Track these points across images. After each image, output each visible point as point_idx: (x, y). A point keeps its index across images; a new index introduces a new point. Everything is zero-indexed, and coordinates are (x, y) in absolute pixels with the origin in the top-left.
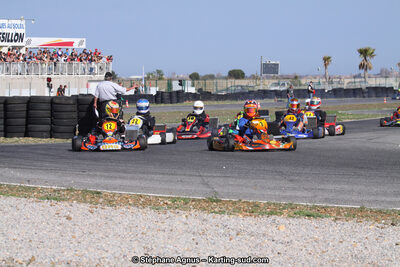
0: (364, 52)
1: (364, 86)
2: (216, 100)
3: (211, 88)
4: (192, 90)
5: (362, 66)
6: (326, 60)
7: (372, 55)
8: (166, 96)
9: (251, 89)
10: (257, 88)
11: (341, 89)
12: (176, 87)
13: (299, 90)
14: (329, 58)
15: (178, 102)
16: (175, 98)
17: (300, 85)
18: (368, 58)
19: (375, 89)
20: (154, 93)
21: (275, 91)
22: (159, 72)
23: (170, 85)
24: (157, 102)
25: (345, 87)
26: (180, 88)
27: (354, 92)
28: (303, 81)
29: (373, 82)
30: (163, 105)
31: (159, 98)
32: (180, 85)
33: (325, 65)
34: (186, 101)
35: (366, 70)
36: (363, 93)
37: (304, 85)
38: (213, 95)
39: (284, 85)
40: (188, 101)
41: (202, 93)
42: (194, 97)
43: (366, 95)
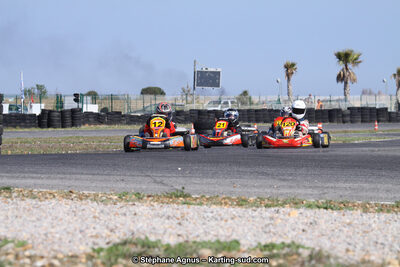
0: (344, 57)
1: (344, 106)
2: (128, 123)
3: (117, 107)
4: (94, 108)
5: (340, 78)
6: (289, 68)
7: (356, 62)
8: (56, 117)
9: (178, 109)
10: (188, 108)
12: (69, 104)
13: (249, 111)
14: (293, 65)
15: (73, 125)
16: (69, 120)
17: (251, 103)
18: (350, 66)
19: (362, 110)
20: (38, 113)
21: (214, 112)
22: (39, 87)
23: (59, 100)
24: (41, 125)
25: (316, 106)
26: (75, 105)
27: (330, 115)
28: (255, 99)
29: (356, 102)
30: (50, 129)
31: (45, 120)
32: (76, 100)
33: (288, 76)
34: (84, 124)
35: (346, 83)
36: (344, 116)
37: (257, 104)
38: (124, 116)
39: (226, 103)
40: (87, 125)
41: (108, 113)
42: (97, 119)
43: (348, 119)
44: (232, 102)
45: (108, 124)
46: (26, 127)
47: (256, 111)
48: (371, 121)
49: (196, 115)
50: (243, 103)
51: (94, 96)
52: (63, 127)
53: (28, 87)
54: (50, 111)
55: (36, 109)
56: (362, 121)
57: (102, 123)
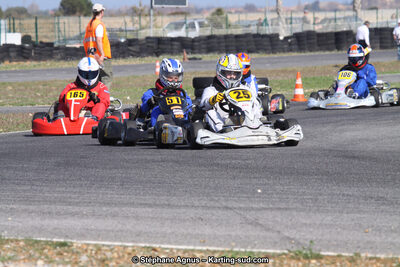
2: (64, 58)
9: (130, 36)
10: (143, 35)
13: (226, 37)
17: (229, 26)
21: (179, 39)
28: (233, 18)
37: (236, 27)
38: (57, 48)
39: (192, 26)
40: (7, 63)
41: (35, 45)
44: (201, 25)
45: (36, 59)
47: (237, 36)
49: (155, 45)
50: (217, 26)
56: (382, 47)
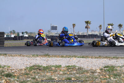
0: (87, 22)
1: (87, 34)
3: (32, 35)
4: (27, 36)
5: (86, 27)
6: (74, 25)
7: (90, 23)
8: (18, 38)
11: (79, 35)
12: (21, 35)
14: (75, 24)
15: (22, 40)
16: (21, 38)
18: (88, 24)
19: (91, 35)
20: (13, 37)
22: (14, 31)
23: (18, 34)
24: (14, 40)
26: (22, 35)
27: (84, 36)
29: (90, 33)
30: (16, 41)
31: (15, 39)
32: (22, 34)
33: (73, 27)
34: (24, 39)
35: (88, 29)
36: (87, 36)
42: (28, 38)
43: (88, 37)
46: (10, 40)
48: (94, 38)
51: (27, 33)
52: (19, 40)
53: (11, 31)
54: (16, 36)
55: (13, 36)
57: (28, 39)
